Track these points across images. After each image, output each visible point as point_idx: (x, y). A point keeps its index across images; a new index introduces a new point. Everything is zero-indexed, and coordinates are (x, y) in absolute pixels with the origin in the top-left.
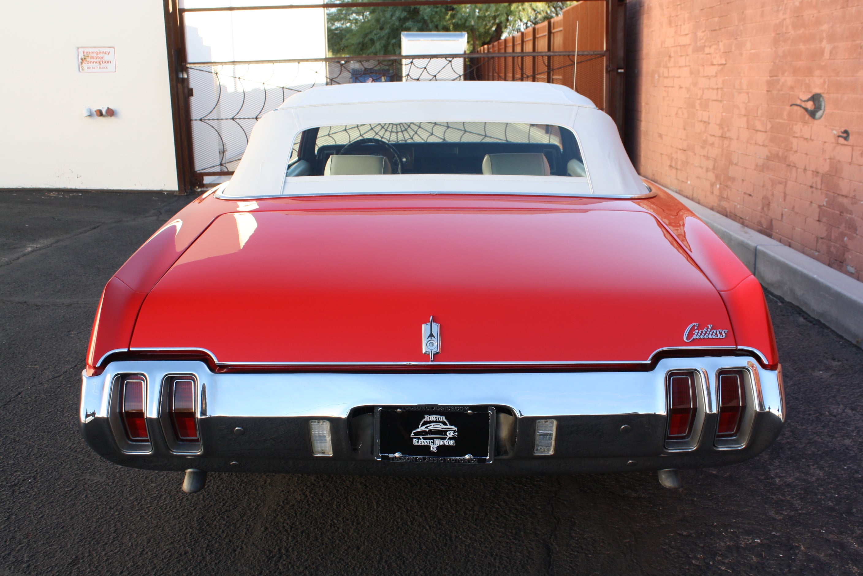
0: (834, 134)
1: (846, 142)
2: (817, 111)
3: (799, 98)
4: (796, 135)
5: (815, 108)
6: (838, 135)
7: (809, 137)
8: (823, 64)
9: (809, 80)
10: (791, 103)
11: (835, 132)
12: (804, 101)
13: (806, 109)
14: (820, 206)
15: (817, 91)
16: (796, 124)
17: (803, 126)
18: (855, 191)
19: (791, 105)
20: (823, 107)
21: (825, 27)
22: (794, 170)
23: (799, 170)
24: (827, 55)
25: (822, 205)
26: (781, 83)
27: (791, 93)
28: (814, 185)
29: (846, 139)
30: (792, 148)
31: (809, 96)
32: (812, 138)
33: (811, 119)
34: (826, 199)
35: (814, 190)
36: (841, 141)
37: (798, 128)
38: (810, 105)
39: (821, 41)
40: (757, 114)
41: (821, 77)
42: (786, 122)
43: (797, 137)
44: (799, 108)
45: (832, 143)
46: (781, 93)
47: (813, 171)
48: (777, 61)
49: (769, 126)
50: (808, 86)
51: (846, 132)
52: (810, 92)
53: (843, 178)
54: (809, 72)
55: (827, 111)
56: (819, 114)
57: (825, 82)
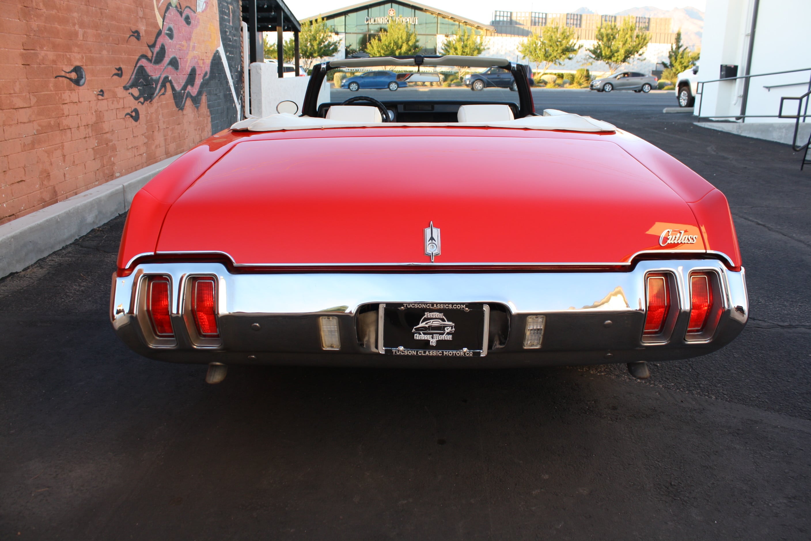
0: (95, 94)
1: (103, 98)
2: (81, 80)
3: (63, 70)
4: (66, 102)
5: (78, 77)
6: (97, 94)
7: (77, 101)
8: (79, 43)
9: (70, 56)
10: (55, 75)
11: (95, 93)
12: (68, 73)
13: (71, 79)
14: (93, 149)
15: (78, 64)
16: (64, 93)
17: (71, 93)
18: (112, 126)
19: (56, 77)
20: (84, 76)
21: (75, 15)
22: (68, 131)
23: (73, 130)
24: (80, 37)
25: (94, 146)
26: (40, 57)
27: (55, 66)
28: (87, 136)
29: (102, 95)
30: (64, 114)
31: (72, 68)
32: (80, 101)
33: (76, 87)
34: (97, 141)
35: (87, 139)
36: (100, 97)
37: (67, 96)
38: (74, 75)
39: (74, 25)
40: (14, 90)
41: (79, 53)
42: (54, 92)
43: (67, 103)
44: (64, 79)
45: (95, 100)
46: (42, 66)
47: (85, 126)
48: (32, 35)
49: (34, 100)
50: (69, 60)
51: (102, 91)
52: (72, 65)
53: (104, 122)
54: (68, 48)
55: (88, 78)
56: (82, 81)
57: (83, 57)
